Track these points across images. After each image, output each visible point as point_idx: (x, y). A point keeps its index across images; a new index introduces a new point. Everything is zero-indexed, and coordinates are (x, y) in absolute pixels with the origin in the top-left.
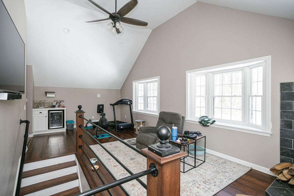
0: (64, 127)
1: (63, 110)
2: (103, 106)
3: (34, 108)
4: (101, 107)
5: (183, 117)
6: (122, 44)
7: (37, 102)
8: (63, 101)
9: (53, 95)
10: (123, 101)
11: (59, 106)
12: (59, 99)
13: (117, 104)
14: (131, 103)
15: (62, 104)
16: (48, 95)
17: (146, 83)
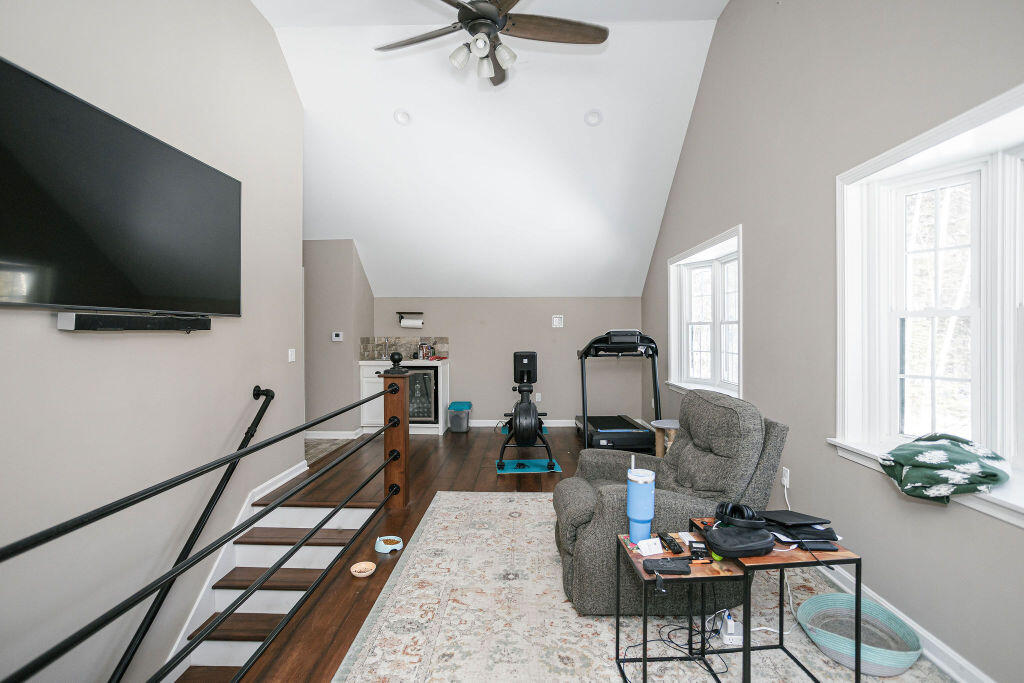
0: (436, 421)
1: (435, 369)
2: (532, 357)
3: (363, 358)
4: (525, 361)
5: (769, 427)
6: (593, 120)
7: (380, 342)
8: (444, 340)
9: (417, 323)
10: (615, 339)
11: (426, 357)
12: (432, 333)
13: (592, 351)
14: (652, 348)
15: (439, 347)
16: (405, 322)
17: (717, 264)
